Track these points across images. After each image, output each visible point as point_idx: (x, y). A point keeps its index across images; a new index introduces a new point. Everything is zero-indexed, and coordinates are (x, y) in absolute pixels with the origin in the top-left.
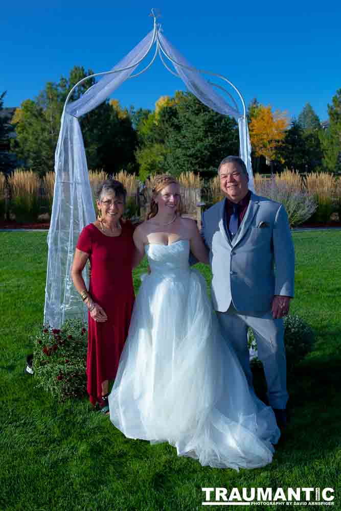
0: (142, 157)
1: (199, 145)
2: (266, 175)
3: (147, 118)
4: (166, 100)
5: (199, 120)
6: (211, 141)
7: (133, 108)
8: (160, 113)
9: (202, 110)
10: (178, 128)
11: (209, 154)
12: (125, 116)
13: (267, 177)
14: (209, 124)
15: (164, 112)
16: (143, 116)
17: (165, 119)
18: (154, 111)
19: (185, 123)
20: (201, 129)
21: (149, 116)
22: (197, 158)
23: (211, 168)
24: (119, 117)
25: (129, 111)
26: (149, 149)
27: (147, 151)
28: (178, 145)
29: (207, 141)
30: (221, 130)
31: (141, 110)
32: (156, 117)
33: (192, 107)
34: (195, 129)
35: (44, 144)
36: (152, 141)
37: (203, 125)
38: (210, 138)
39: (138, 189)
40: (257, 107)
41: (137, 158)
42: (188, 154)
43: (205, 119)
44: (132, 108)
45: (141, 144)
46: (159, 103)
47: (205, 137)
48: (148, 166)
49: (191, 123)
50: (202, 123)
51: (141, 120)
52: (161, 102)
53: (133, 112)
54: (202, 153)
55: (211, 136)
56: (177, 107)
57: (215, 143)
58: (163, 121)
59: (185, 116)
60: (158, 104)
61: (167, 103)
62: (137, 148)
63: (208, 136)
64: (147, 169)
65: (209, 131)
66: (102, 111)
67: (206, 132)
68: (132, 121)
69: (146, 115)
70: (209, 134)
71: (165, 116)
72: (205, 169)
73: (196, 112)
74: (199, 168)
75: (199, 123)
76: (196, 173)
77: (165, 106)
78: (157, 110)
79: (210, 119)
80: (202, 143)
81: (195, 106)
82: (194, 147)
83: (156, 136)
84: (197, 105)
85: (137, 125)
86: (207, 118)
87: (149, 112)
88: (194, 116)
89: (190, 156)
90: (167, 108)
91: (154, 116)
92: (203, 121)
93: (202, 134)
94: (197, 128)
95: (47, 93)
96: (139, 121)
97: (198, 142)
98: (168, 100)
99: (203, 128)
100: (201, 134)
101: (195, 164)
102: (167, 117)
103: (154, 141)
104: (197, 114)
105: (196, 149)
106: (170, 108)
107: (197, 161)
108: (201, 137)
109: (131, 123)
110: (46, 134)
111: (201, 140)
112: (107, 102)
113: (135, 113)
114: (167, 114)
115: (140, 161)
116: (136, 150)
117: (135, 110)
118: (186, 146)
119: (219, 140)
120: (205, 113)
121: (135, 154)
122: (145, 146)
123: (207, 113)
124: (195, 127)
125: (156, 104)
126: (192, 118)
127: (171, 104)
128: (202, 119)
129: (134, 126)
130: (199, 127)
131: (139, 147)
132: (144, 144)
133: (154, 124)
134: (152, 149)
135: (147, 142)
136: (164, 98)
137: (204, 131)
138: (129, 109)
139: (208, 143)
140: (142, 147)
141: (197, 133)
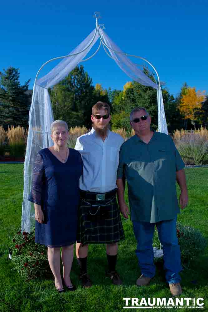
2: (188, 131)
3: (119, 95)
4: (130, 85)
6: (154, 109)
7: (111, 90)
8: (126, 92)
9: (148, 89)
10: (134, 101)
12: (104, 94)
13: (188, 132)
15: (128, 91)
18: (123, 92)
19: (138, 97)
20: (147, 101)
21: (120, 94)
24: (101, 95)
25: (108, 91)
27: (117, 115)
29: (151, 108)
31: (115, 90)
32: (124, 95)
33: (142, 87)
34: (143, 101)
36: (120, 109)
37: (148, 98)
38: (153, 107)
40: (187, 88)
43: (150, 95)
46: (126, 86)
47: (150, 106)
48: (116, 125)
49: (142, 98)
52: (127, 85)
53: (110, 92)
55: (153, 105)
58: (127, 97)
59: (137, 93)
60: (125, 87)
61: (131, 86)
63: (151, 105)
67: (151, 103)
68: (110, 97)
69: (117, 93)
70: (152, 104)
75: (147, 97)
77: (129, 88)
78: (124, 90)
79: (153, 95)
83: (123, 106)
86: (152, 93)
87: (120, 91)
90: (130, 89)
91: (123, 94)
92: (149, 96)
94: (145, 101)
96: (114, 97)
99: (149, 101)
100: (147, 104)
102: (130, 94)
103: (122, 109)
104: (145, 92)
109: (109, 99)
111: (148, 108)
112: (91, 85)
113: (111, 92)
117: (111, 91)
120: (150, 91)
122: (116, 112)
123: (151, 91)
124: (144, 99)
125: (124, 87)
126: (143, 94)
129: (111, 101)
130: (146, 100)
131: (113, 113)
132: (116, 111)
133: (122, 99)
134: (120, 114)
135: (117, 110)
136: (129, 83)
137: (149, 102)
138: (108, 90)
139: (152, 109)
140: (115, 113)
141: (144, 104)
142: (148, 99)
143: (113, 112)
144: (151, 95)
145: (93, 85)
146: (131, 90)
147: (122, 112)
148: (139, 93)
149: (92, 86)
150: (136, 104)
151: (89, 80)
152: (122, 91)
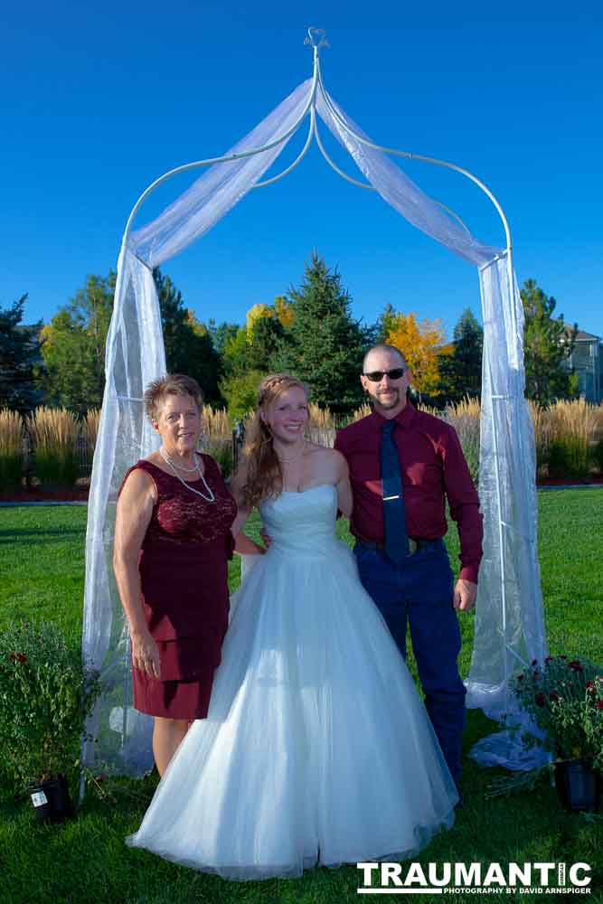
0: (230, 391)
1: (325, 364)
3: (235, 336)
4: (262, 310)
5: (325, 327)
7: (214, 323)
8: (253, 328)
11: (341, 378)
12: (202, 334)
14: (340, 331)
15: (260, 325)
16: (228, 334)
17: (262, 335)
18: (245, 327)
19: (303, 332)
20: (328, 340)
21: (241, 330)
22: (323, 384)
23: (345, 400)
25: (208, 328)
26: (240, 378)
27: (237, 381)
28: (293, 365)
29: (337, 358)
30: (359, 340)
31: (225, 325)
32: (248, 334)
33: (312, 307)
34: (316, 339)
35: (85, 370)
36: (244, 368)
37: (330, 333)
38: (342, 353)
39: (235, 433)
40: (394, 316)
41: (222, 392)
42: (309, 378)
43: (333, 325)
44: (212, 322)
45: (229, 373)
46: (252, 315)
47: (334, 352)
48: (243, 402)
49: (312, 332)
50: (329, 330)
51: (226, 340)
52: (255, 312)
53: (213, 329)
54: (330, 376)
55: (343, 350)
56: (279, 318)
57: (350, 361)
58: (260, 338)
59: (301, 321)
60: (250, 316)
61: (262, 314)
62: (222, 378)
63: (339, 351)
64: (240, 406)
65: (340, 342)
66: (172, 321)
67: (336, 344)
68: (213, 340)
69: (233, 332)
70: (341, 347)
71: (262, 330)
72: (336, 401)
73: (319, 314)
74: (327, 399)
75: (326, 331)
76: (322, 406)
77: (262, 316)
78: (250, 324)
80: (331, 362)
81: (318, 305)
82: (317, 368)
83: (251, 360)
84: (320, 304)
85: (219, 346)
86: (337, 322)
87: (237, 327)
88: (316, 321)
89: (312, 381)
90: (264, 318)
91: (245, 333)
92: (331, 328)
93: (329, 347)
94: (321, 339)
95: (89, 291)
96: (223, 340)
97: (324, 359)
98: (265, 310)
99: (331, 339)
100: (327, 348)
101: (320, 393)
102: (265, 332)
103: (247, 367)
104: (320, 318)
105: (321, 370)
106: (270, 319)
107: (323, 389)
108: (329, 351)
109: (212, 344)
110: (87, 354)
111: (329, 357)
112: (179, 308)
113: (216, 329)
114: (265, 328)
115: (226, 395)
116: (221, 381)
117: (216, 326)
118: (306, 366)
119: (356, 356)
121: (220, 387)
122: (234, 374)
123: (335, 315)
124: (319, 337)
125: (247, 316)
127: (269, 315)
128: (327, 324)
129: (216, 348)
130: (325, 337)
131: (226, 377)
132: (233, 371)
133: (247, 344)
134: (246, 378)
135: (237, 369)
136: (259, 306)
137: (332, 342)
138: (207, 325)
139: (340, 360)
140: (230, 376)
141: (321, 347)
142: (329, 336)
143: (226, 373)
144: (335, 326)
145: (184, 307)
146: (267, 321)
147: (251, 372)
148: (305, 322)
149: (181, 310)
150: (299, 348)
151: (174, 295)
152: (242, 325)
